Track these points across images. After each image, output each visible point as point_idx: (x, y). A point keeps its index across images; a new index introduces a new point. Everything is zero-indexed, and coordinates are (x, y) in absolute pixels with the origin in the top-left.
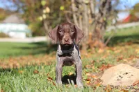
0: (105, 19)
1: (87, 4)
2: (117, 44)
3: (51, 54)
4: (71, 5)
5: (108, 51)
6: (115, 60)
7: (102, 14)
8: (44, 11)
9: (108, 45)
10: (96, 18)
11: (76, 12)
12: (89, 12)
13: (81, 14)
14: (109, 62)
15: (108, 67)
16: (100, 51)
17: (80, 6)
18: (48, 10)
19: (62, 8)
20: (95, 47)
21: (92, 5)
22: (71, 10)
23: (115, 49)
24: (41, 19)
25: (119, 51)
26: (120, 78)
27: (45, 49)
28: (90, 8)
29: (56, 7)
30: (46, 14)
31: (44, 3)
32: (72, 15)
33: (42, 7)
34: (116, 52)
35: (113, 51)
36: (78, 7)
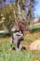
0: (29, 21)
1: (21, 15)
2: (34, 32)
3: (6, 38)
4: (14, 16)
5: (31, 35)
6: (35, 39)
7: (28, 19)
8: (2, 19)
9: (31, 33)
10: (25, 21)
11: (16, 19)
12: (22, 18)
13: (18, 19)
15: (32, 42)
16: (28, 35)
17: (18, 16)
18: (4, 18)
19: (10, 17)
20: (25, 34)
21: (23, 15)
22: (14, 18)
23: (34, 34)
24: (1, 22)
25: (36, 35)
26: (38, 46)
27: (3, 36)
30: (3, 20)
31: (2, 15)
32: (15, 20)
33: (1, 17)
34: (34, 35)
35: (33, 35)
36: (17, 16)
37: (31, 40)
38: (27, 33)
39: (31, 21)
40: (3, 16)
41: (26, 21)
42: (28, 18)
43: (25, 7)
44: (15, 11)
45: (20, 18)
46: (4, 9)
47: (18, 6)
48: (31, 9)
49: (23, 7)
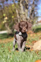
3: (9, 38)
4: (17, 15)
7: (31, 19)
10: (28, 20)
11: (19, 18)
12: (25, 18)
13: (22, 19)
14: (36, 40)
16: (31, 35)
17: (21, 15)
19: (13, 17)
20: (29, 34)
21: (26, 15)
23: (38, 34)
24: (4, 22)
25: (40, 34)
27: (6, 36)
28: (25, 16)
29: (10, 17)
30: (6, 20)
31: (4, 15)
33: (4, 17)
36: (20, 16)
37: (34, 40)
38: (31, 33)
39: (34, 20)
40: (6, 16)
41: (30, 20)
42: (32, 17)
43: (28, 7)
44: (18, 10)
45: (23, 18)
46: (6, 8)
47: (21, 5)
48: (34, 8)
49: (26, 6)
